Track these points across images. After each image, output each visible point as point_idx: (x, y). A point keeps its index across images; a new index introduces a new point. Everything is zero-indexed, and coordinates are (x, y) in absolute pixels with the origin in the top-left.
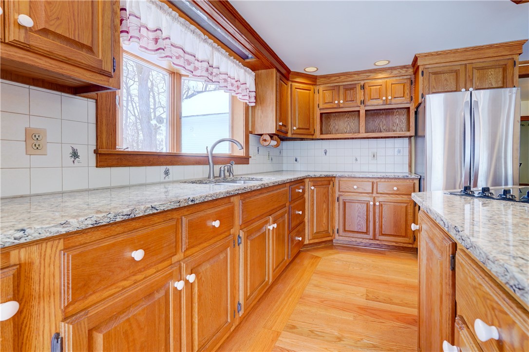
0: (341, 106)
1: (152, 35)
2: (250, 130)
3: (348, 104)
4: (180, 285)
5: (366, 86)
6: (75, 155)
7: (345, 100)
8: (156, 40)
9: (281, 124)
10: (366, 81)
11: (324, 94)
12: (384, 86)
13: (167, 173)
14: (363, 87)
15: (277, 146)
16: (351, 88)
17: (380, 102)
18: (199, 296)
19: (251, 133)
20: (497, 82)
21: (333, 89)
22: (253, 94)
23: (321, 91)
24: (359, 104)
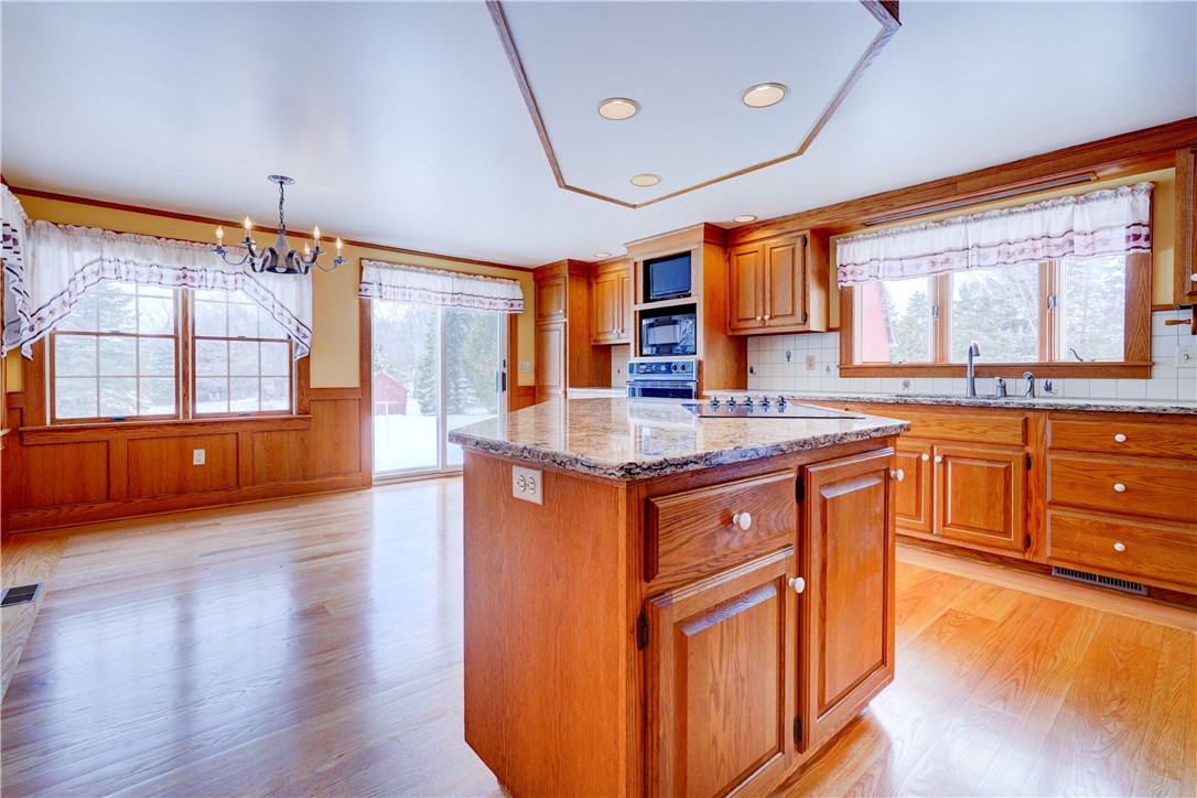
6: (828, 369)
13: (907, 385)
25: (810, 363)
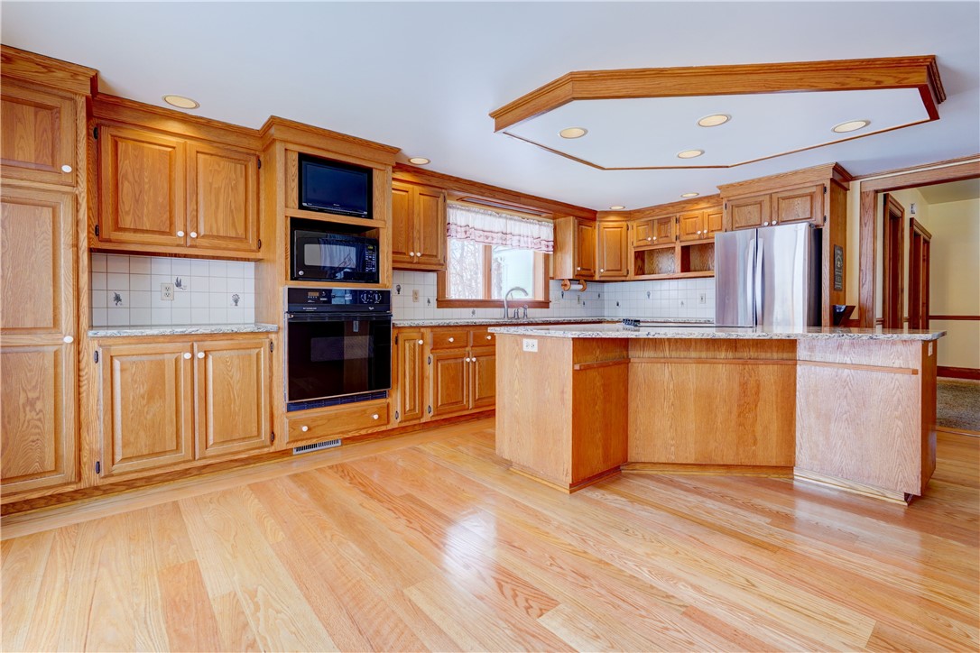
0: (655, 242)
1: (463, 229)
2: (551, 275)
3: (661, 240)
4: (468, 360)
5: (682, 218)
6: (429, 302)
7: (659, 236)
8: (466, 232)
9: (579, 269)
10: (681, 214)
11: (637, 230)
12: (700, 217)
13: (473, 313)
14: (677, 221)
15: (583, 290)
16: (664, 222)
17: (696, 237)
18: (479, 372)
19: (553, 278)
20: (804, 213)
21: (647, 223)
22: (552, 243)
23: (635, 227)
24: (674, 240)
25: (416, 295)
